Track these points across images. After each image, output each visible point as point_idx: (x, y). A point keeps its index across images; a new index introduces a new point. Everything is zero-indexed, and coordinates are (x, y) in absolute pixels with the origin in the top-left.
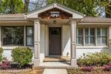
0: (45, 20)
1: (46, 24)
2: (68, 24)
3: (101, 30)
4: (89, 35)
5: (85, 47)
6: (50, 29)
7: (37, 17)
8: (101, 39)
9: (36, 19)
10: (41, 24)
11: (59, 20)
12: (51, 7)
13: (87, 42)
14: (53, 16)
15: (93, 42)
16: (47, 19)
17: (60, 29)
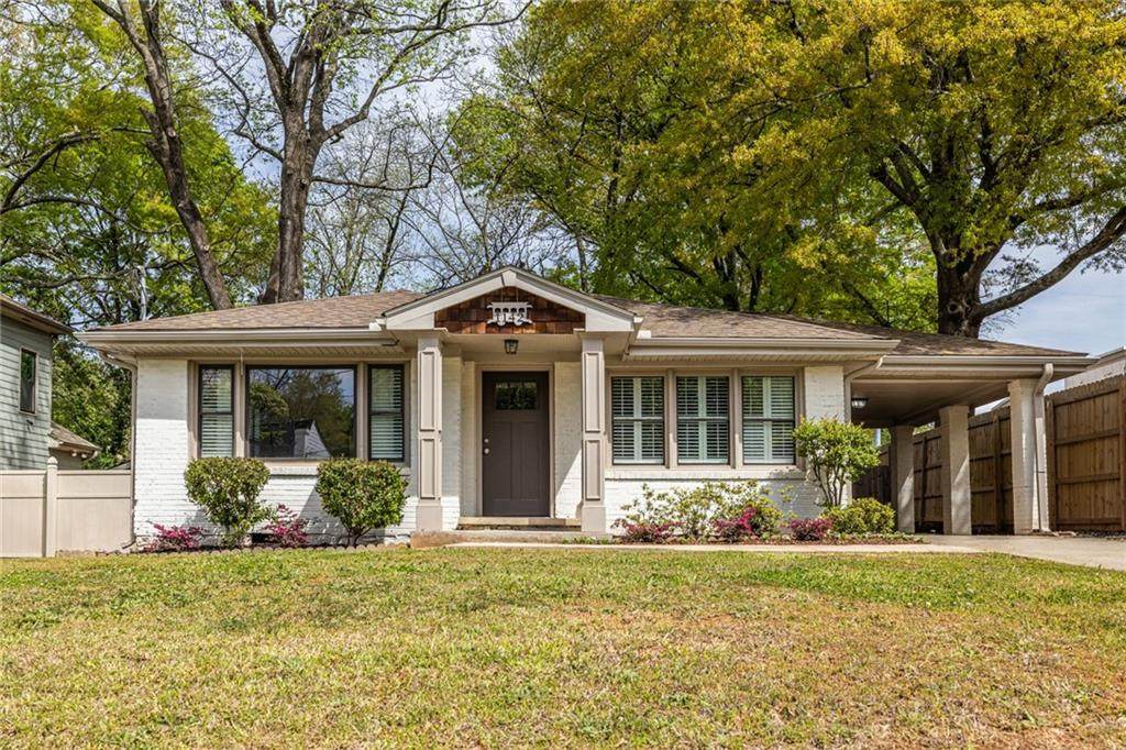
0: (466, 336)
1: (467, 354)
2: (575, 356)
3: (767, 385)
4: (702, 413)
5: (674, 472)
6: (489, 379)
7: (429, 325)
8: (768, 431)
9: (424, 333)
10: (444, 355)
11: (530, 337)
12: (492, 285)
13: (688, 449)
14: (501, 319)
15: (721, 448)
16: (474, 336)
17: (543, 379)
